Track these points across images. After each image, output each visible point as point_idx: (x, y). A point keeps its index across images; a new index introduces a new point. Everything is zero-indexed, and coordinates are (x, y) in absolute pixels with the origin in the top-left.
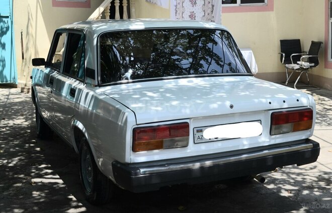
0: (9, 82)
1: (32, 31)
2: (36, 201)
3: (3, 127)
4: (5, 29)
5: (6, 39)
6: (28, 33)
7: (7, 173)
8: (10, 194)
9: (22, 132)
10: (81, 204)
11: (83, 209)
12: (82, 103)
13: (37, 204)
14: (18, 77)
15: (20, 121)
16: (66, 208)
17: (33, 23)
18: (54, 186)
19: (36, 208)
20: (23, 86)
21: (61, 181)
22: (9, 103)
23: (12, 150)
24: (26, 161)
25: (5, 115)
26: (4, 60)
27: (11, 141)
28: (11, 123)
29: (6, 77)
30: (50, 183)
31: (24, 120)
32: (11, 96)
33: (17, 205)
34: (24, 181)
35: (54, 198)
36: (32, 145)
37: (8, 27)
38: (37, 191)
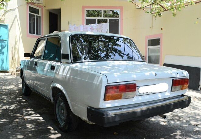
0: (5, 70)
1: (17, 47)
2: (29, 130)
3: (4, 90)
4: (4, 46)
5: (4, 50)
6: (15, 48)
7: (10, 113)
8: (13, 125)
9: (14, 92)
10: (56, 132)
11: (59, 135)
12: (61, 73)
13: (31, 132)
14: (9, 67)
15: (12, 87)
16: (49, 135)
17: (18, 43)
18: (38, 121)
19: (30, 135)
20: (12, 72)
21: (41, 118)
22: (6, 79)
23: (10, 101)
24: (19, 107)
25: (5, 84)
26: (3, 60)
27: (9, 96)
28: (8, 88)
29: (4, 68)
30: (35, 119)
31: (14, 87)
32: (6, 76)
33: (19, 132)
34: (20, 118)
35: (40, 128)
36: (20, 98)
37: (6, 45)
38: (29, 124)
